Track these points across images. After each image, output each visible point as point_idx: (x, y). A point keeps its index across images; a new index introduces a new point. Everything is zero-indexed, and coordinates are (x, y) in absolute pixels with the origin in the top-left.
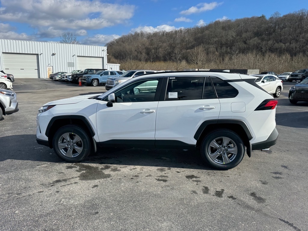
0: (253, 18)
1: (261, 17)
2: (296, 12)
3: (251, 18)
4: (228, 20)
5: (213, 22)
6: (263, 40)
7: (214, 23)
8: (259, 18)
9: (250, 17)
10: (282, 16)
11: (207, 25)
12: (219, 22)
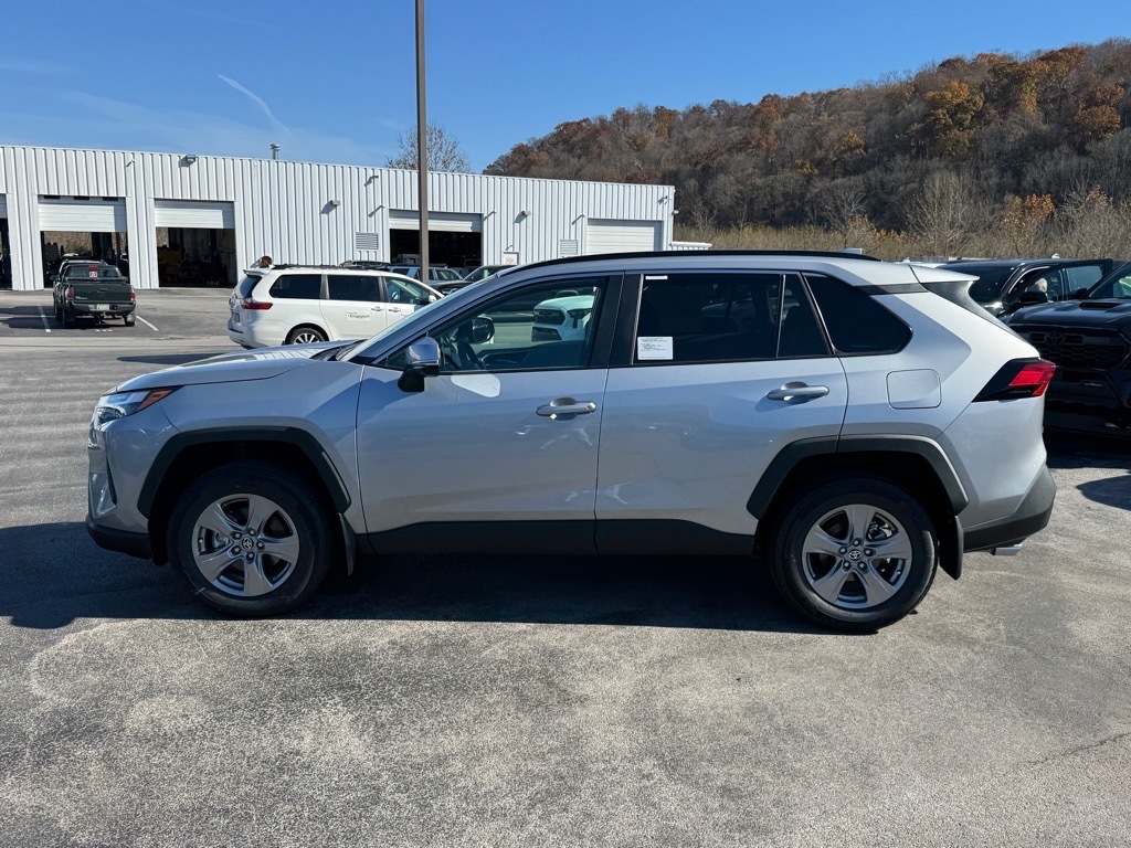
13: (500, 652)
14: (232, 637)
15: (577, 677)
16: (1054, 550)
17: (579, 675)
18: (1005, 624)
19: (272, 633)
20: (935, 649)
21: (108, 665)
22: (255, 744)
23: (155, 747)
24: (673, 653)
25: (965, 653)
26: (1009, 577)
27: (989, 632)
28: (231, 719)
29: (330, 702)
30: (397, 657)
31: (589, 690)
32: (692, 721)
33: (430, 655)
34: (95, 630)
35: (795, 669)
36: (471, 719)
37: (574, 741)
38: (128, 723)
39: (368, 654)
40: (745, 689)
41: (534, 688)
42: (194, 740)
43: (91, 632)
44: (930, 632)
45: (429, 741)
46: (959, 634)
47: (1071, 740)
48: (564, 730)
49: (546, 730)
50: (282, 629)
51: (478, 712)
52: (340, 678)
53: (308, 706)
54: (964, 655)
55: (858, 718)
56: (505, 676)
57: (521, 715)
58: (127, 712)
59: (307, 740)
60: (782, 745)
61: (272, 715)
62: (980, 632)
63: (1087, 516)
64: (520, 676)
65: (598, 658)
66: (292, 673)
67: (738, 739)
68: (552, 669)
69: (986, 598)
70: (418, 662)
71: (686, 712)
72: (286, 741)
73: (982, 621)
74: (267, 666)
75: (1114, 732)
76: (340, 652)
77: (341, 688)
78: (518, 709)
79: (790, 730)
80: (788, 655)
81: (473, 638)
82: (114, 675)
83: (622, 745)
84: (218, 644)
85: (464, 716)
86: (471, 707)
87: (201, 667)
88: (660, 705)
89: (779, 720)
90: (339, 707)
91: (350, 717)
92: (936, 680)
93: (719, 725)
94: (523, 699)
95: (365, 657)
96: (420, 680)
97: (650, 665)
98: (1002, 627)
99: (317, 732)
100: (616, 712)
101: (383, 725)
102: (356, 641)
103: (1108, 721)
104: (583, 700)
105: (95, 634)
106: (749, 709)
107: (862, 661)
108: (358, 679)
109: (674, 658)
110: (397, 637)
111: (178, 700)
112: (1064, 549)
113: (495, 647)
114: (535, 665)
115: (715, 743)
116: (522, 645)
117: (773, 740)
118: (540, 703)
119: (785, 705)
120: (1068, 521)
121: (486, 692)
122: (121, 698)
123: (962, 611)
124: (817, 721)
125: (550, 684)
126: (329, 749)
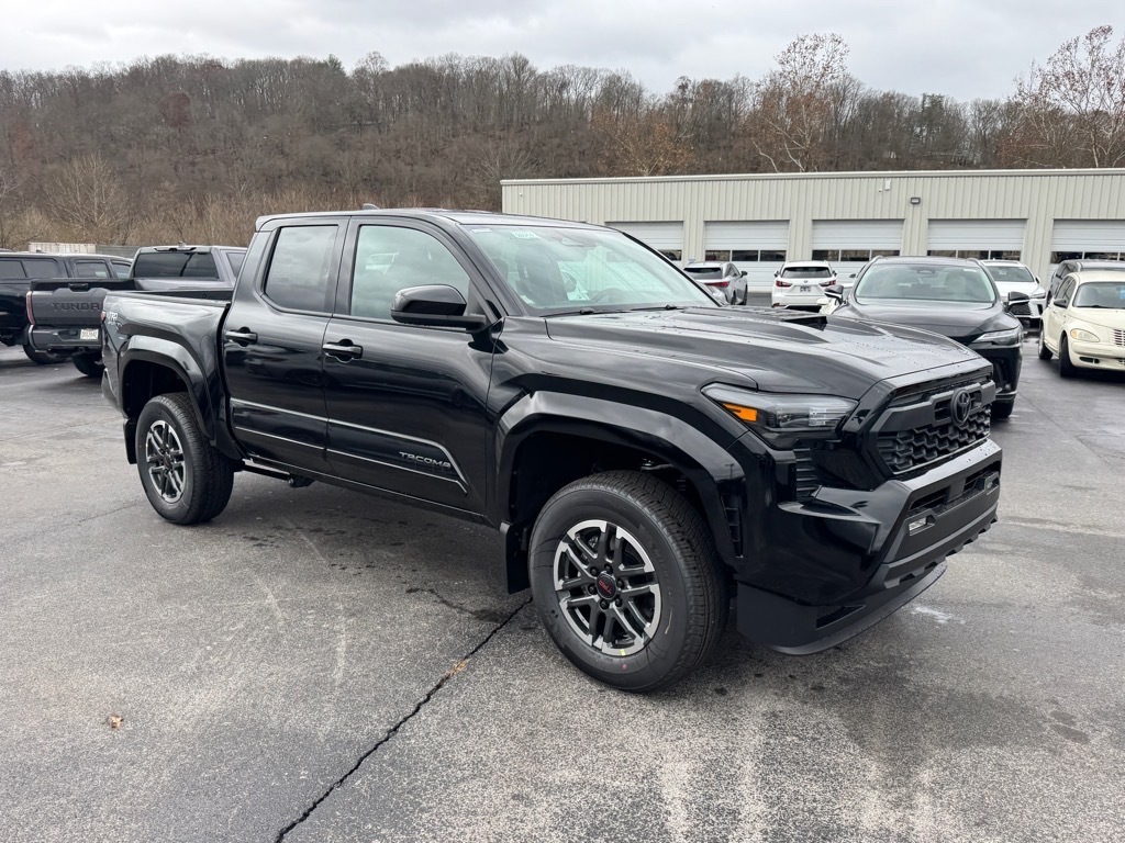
0: (298, 62)
1: (325, 65)
2: (433, 61)
3: (293, 63)
4: (209, 58)
5: (150, 61)
6: (341, 145)
7: (153, 66)
8: (319, 64)
9: (289, 57)
10: (392, 68)
11: (126, 70)
12: (175, 63)
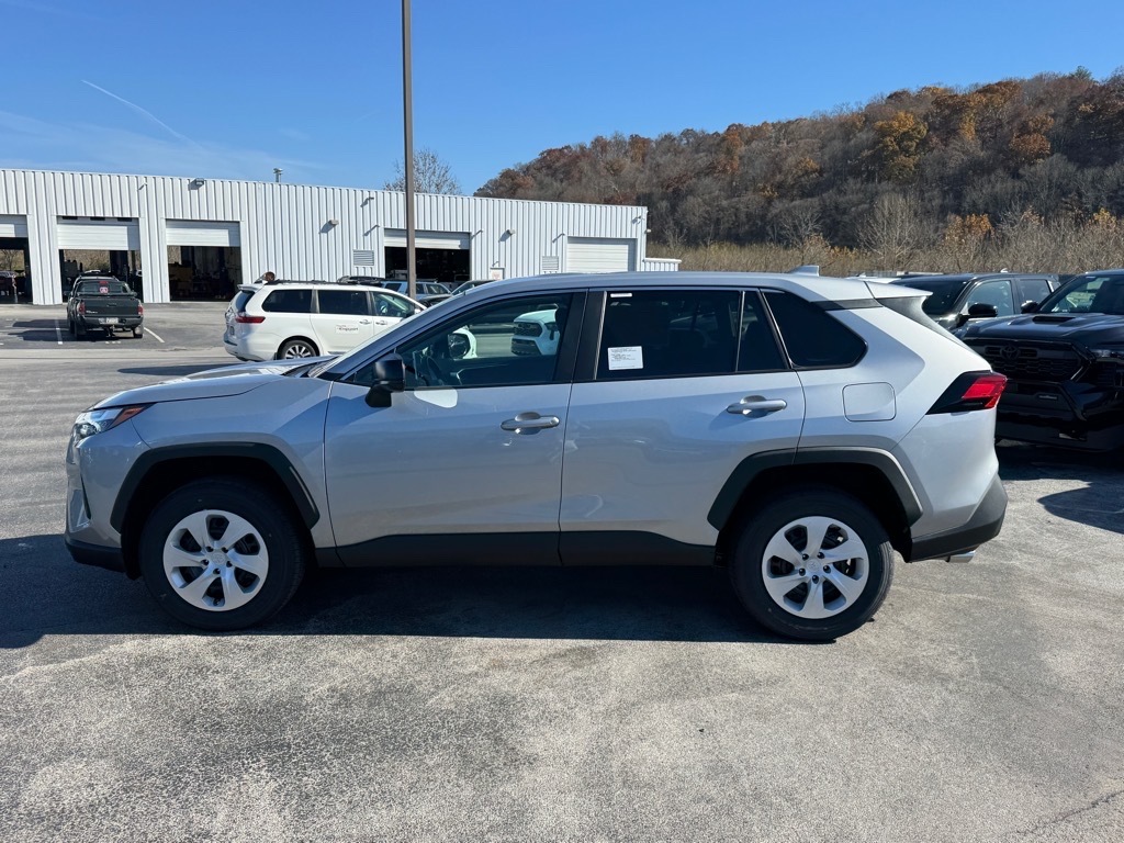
13: (447, 699)
14: (163, 682)
15: (527, 731)
16: (1019, 570)
17: (530, 729)
18: (977, 656)
19: (205, 678)
20: (908, 688)
21: (21, 720)
22: (161, 821)
23: (49, 827)
24: (632, 699)
25: (939, 693)
26: (978, 601)
27: (961, 667)
28: (141, 790)
29: (254, 766)
30: (334, 707)
31: (537, 746)
32: (651, 786)
33: (371, 705)
34: (18, 675)
35: (761, 715)
36: (405, 787)
37: (519, 814)
38: (26, 797)
39: (304, 704)
40: (709, 743)
41: (480, 746)
42: (93, 818)
43: (12, 678)
44: (901, 667)
45: (356, 818)
46: (931, 669)
47: (1062, 803)
48: (507, 801)
49: (488, 802)
50: (218, 672)
51: (415, 778)
52: (270, 734)
53: (229, 771)
54: (938, 694)
55: (829, 777)
56: (450, 730)
57: (462, 782)
58: (26, 781)
59: (221, 816)
60: (748, 815)
61: (187, 783)
62: (952, 666)
63: (1048, 531)
64: (465, 731)
65: (551, 706)
66: (218, 728)
67: (699, 809)
68: (501, 721)
69: (956, 626)
70: (357, 713)
71: (644, 774)
72: (197, 818)
73: (954, 653)
74: (194, 718)
75: (1105, 790)
76: (275, 702)
77: (269, 747)
78: (459, 774)
79: (757, 797)
80: (754, 698)
81: (420, 683)
82: (25, 733)
83: (572, 820)
84: (146, 692)
85: (399, 784)
86: (407, 772)
87: (121, 721)
88: (616, 765)
89: (745, 782)
90: (263, 773)
91: (273, 785)
92: (910, 726)
93: (679, 790)
94: (466, 759)
95: (301, 708)
96: (356, 737)
97: (607, 714)
98: (975, 660)
99: (233, 805)
100: (568, 776)
101: (308, 796)
102: (293, 688)
103: (1097, 777)
104: (531, 761)
105: (16, 681)
106: (712, 769)
107: (832, 704)
108: (288, 736)
109: (633, 705)
110: (337, 683)
111: (87, 764)
112: (1029, 568)
113: (442, 694)
114: (483, 715)
115: (674, 814)
116: (471, 690)
117: (738, 809)
118: (485, 765)
119: (752, 762)
120: (1030, 536)
121: (426, 752)
122: (25, 762)
123: (932, 641)
124: (785, 782)
125: (498, 740)
126: (243, 829)
